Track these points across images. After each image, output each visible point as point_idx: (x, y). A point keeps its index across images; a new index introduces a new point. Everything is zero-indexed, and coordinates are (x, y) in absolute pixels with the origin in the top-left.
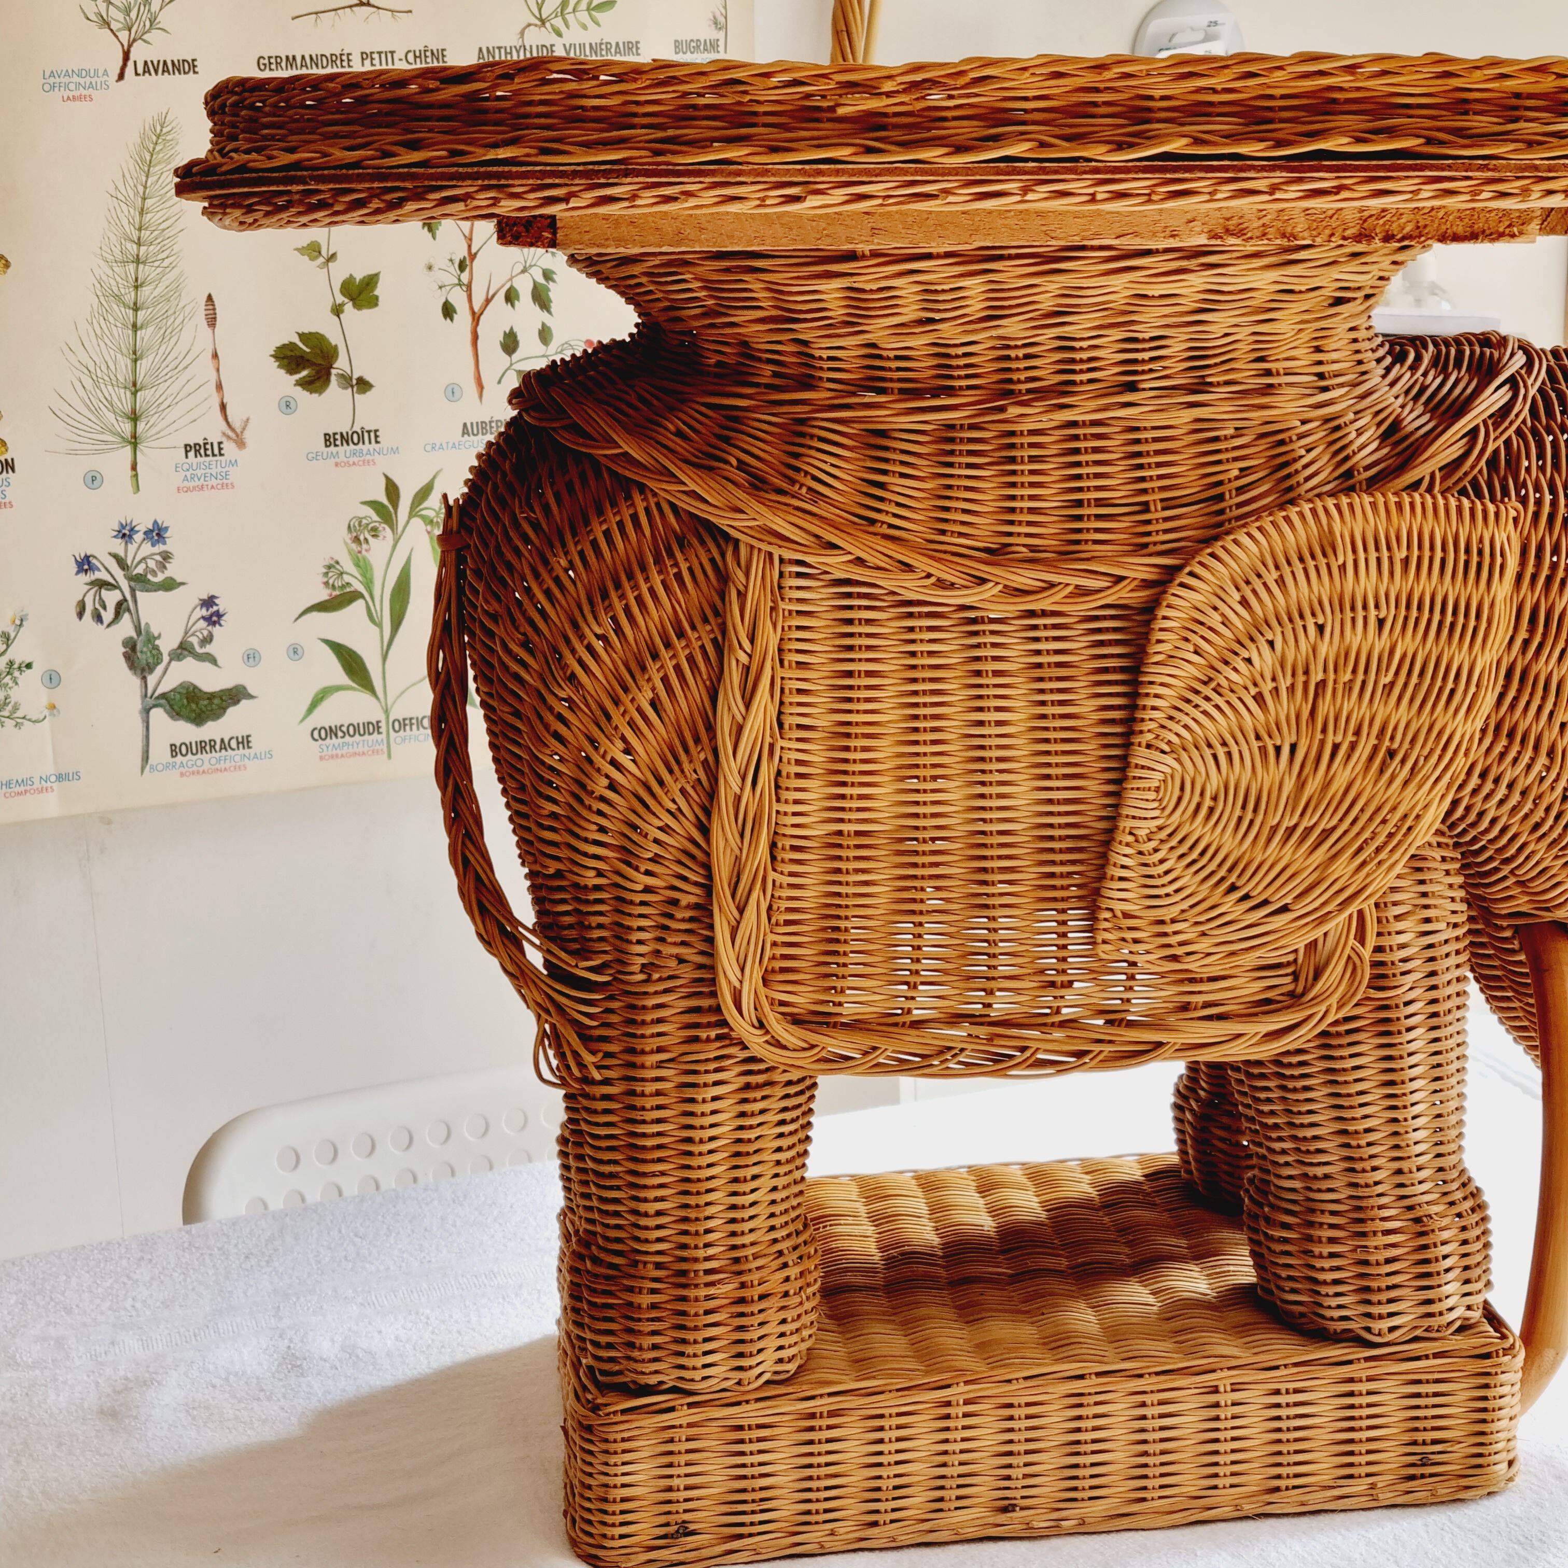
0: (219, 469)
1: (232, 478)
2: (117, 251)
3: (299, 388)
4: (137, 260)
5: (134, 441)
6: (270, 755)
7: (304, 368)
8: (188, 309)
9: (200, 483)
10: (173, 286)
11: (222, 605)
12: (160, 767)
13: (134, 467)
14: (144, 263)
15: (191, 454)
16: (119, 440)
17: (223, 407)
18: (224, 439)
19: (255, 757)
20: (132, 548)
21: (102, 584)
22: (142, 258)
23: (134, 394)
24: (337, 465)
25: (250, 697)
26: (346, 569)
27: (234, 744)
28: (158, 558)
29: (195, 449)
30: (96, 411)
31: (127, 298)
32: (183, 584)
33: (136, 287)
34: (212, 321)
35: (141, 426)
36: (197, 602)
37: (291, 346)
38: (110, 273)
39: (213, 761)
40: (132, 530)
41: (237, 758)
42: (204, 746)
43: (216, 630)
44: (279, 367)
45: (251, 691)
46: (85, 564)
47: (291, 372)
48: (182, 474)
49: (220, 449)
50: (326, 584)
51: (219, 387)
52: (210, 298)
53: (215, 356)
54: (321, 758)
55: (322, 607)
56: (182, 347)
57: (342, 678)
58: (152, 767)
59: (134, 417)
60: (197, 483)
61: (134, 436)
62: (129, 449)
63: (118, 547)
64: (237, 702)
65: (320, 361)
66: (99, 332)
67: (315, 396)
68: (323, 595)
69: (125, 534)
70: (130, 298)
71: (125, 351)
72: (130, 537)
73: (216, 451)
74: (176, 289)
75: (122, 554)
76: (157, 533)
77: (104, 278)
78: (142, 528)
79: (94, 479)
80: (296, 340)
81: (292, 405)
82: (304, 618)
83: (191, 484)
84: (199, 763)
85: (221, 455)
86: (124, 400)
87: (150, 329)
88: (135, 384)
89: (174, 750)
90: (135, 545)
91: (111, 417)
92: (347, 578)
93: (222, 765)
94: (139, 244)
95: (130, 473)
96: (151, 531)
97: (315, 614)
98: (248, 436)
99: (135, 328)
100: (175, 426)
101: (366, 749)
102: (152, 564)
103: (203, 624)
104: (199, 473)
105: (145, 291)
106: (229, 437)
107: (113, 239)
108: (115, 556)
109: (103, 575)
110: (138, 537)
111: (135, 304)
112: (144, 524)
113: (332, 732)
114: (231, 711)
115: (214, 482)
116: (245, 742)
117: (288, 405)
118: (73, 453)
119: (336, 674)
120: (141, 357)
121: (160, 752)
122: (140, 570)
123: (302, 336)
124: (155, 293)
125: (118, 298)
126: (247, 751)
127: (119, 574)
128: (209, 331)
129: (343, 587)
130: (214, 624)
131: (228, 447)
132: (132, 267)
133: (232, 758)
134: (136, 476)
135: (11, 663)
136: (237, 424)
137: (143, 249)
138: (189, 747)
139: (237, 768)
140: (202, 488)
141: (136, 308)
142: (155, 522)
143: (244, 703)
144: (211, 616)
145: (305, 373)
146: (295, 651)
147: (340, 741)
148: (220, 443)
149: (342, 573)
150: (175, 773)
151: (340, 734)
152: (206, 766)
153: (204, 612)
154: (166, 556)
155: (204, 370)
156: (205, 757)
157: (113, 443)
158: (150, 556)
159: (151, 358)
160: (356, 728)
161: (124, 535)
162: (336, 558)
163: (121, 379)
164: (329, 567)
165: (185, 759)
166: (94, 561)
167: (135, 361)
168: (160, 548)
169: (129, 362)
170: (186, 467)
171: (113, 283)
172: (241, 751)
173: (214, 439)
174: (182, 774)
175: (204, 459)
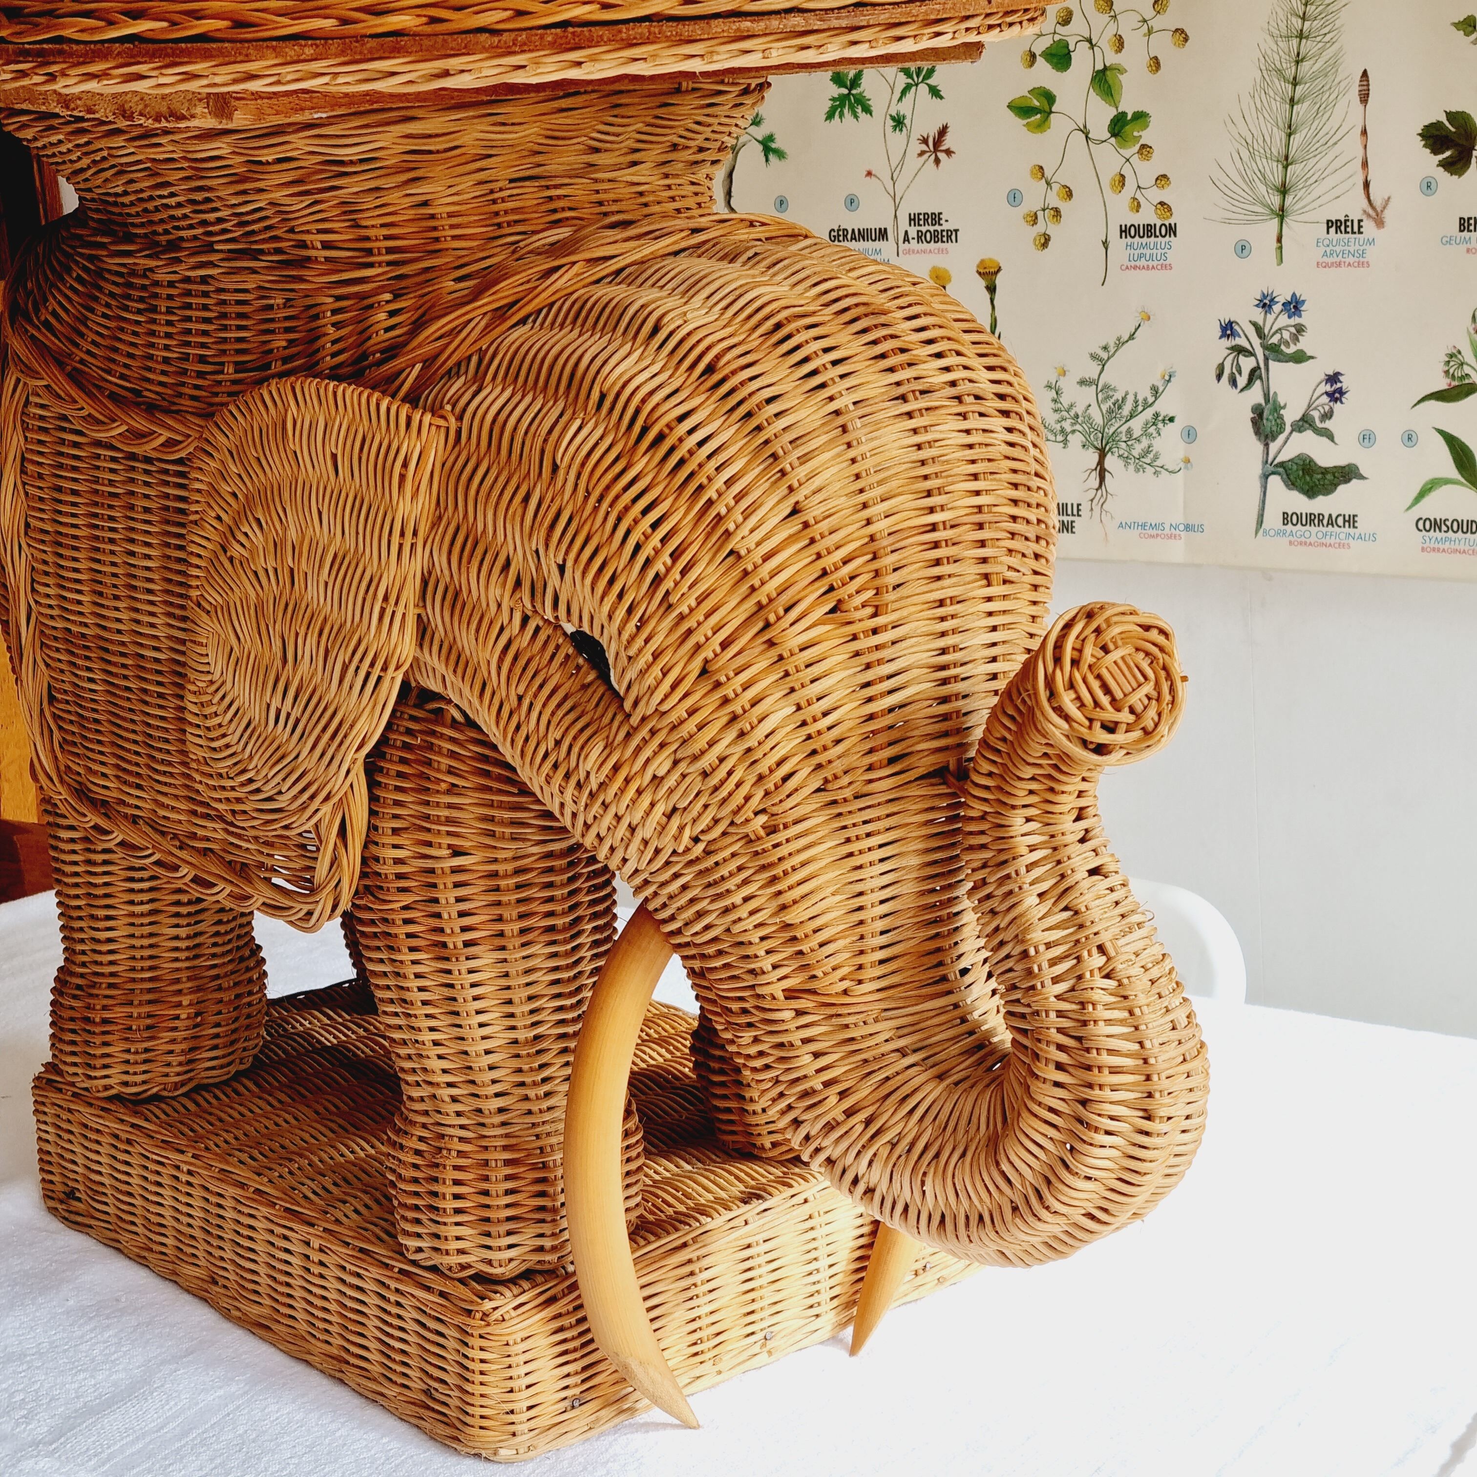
0: (1357, 247)
1: (1368, 257)
2: (1283, 26)
3: (1441, 169)
4: (1301, 36)
5: (1281, 214)
6: (1373, 537)
7: (1448, 149)
8: (1343, 85)
9: (1338, 260)
10: (1332, 62)
11: (1345, 382)
12: (1272, 533)
13: (1279, 240)
14: (1307, 38)
15: (1332, 230)
16: (1268, 212)
17: (1367, 185)
18: (1364, 217)
19: (1360, 537)
20: (1270, 318)
21: (1239, 350)
22: (1305, 33)
23: (1286, 168)
24: (1468, 251)
25: (1362, 477)
26: (1467, 360)
27: (1340, 521)
28: (1293, 330)
29: (1336, 225)
30: (1250, 183)
31: (1288, 72)
32: (1312, 357)
33: (1297, 62)
34: (1364, 98)
35: (1289, 200)
36: (1323, 377)
37: (1438, 125)
38: (1275, 48)
39: (1320, 535)
40: (1272, 300)
41: (1342, 536)
42: (1313, 519)
43: (1337, 407)
44: (1425, 146)
45: (1363, 472)
46: (1228, 329)
47: (1435, 152)
48: (1322, 249)
49: (1360, 227)
50: (1447, 372)
51: (1365, 164)
52: (1365, 74)
53: (1364, 132)
54: (1423, 549)
55: (1440, 396)
56: (1334, 122)
57: (1453, 472)
58: (1266, 533)
59: (1283, 190)
60: (1335, 259)
61: (1282, 209)
62: (1276, 221)
63: (1258, 315)
64: (1347, 481)
65: (1463, 142)
66: (1259, 106)
67: (1455, 177)
68: (1442, 384)
69: (1266, 304)
70: (1290, 73)
71: (1281, 124)
72: (1270, 307)
73: (1356, 229)
74: (1334, 64)
75: (1261, 323)
76: (1294, 306)
77: (1269, 52)
78: (1281, 300)
79: (1243, 248)
80: (1443, 118)
81: (1433, 186)
82: (1422, 405)
83: (1330, 260)
84: (1307, 534)
85: (1360, 233)
86: (1275, 173)
87: (1306, 104)
88: (1287, 158)
89: (1286, 518)
90: (1274, 316)
91: (1262, 189)
92: (1467, 370)
93: (1328, 540)
94: (1304, 18)
95: (1275, 244)
96: (1290, 303)
97: (1433, 403)
98: (1388, 215)
99: (1292, 102)
100: (1319, 202)
101: (1467, 548)
102: (1286, 335)
103: (1325, 399)
104: (1338, 249)
105: (1305, 66)
106: (1369, 216)
107: (1281, 14)
108: (1255, 324)
109: (1242, 342)
110: (1277, 308)
111: (1295, 78)
112: (1284, 296)
113: (1436, 525)
114: (1341, 488)
115: (1351, 259)
116: (1351, 521)
117: (1428, 186)
118: (1227, 222)
119: (1447, 467)
120: (1294, 132)
121: (1273, 519)
122: (1275, 340)
123: (1450, 116)
124: (1315, 68)
125: (1279, 72)
126: (1352, 531)
127: (1256, 342)
128: (1362, 107)
129: (1462, 378)
130: (1336, 400)
131: (1368, 225)
132: (1295, 42)
133: (1337, 535)
134: (1281, 248)
135: (1157, 415)
136: (1378, 202)
137: (1307, 24)
138: (1299, 517)
139: (1341, 546)
140: (1339, 265)
141: (1295, 83)
142: (1294, 295)
143: (1354, 481)
144: (1335, 392)
145: (1448, 154)
146: (1410, 438)
147: (1443, 535)
148: (1360, 221)
149: (1462, 364)
150: (1285, 540)
151: (1444, 528)
152: (1313, 539)
153: (1328, 388)
154: (1300, 329)
155: (1352, 146)
156: (1313, 529)
157: (1262, 214)
158: (1285, 328)
159: (1304, 132)
160: (1460, 525)
161: (1264, 305)
162: (1459, 347)
163: (1275, 153)
164: (1451, 356)
165: (1294, 529)
166: (1236, 327)
167: (1290, 135)
168: (1296, 320)
169: (1284, 136)
170: (1326, 242)
171: (1277, 57)
172: (1347, 529)
173: (1355, 216)
174: (1291, 543)
175: (1344, 235)
